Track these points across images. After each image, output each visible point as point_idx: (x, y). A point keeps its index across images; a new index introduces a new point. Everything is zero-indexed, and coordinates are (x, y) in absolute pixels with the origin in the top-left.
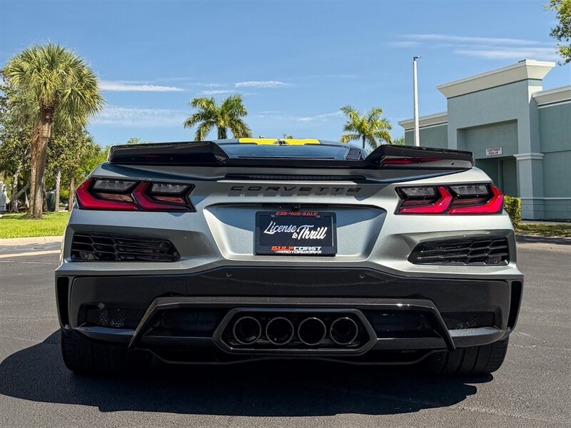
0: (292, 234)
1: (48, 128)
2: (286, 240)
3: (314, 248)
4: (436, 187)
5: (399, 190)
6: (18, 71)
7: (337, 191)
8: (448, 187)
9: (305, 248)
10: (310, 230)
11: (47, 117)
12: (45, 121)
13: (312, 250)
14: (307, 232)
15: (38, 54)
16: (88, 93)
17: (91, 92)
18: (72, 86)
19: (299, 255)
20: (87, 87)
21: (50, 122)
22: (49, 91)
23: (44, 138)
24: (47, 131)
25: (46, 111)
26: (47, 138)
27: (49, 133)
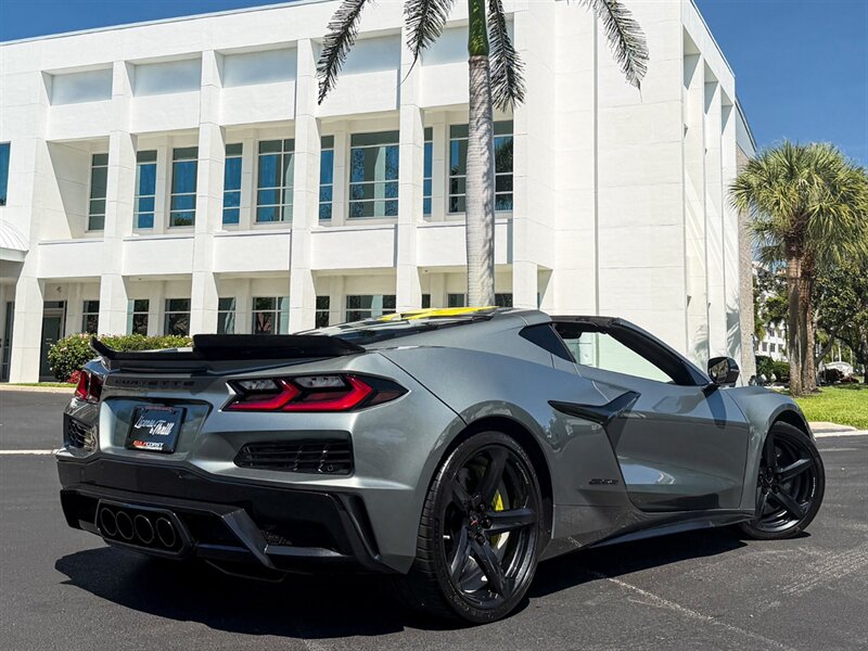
0: (150, 428)
1: (797, 264)
2: (144, 435)
3: (159, 444)
4: (276, 379)
6: (742, 188)
7: (175, 384)
8: (291, 379)
9: (153, 444)
10: (164, 424)
11: (794, 249)
12: (790, 255)
13: (157, 446)
14: (160, 428)
15: (772, 160)
16: (844, 208)
17: (851, 207)
18: (820, 200)
19: (148, 450)
20: (845, 199)
21: (799, 255)
22: (784, 211)
23: (792, 279)
24: (795, 268)
25: (789, 240)
26: (796, 279)
27: (800, 271)
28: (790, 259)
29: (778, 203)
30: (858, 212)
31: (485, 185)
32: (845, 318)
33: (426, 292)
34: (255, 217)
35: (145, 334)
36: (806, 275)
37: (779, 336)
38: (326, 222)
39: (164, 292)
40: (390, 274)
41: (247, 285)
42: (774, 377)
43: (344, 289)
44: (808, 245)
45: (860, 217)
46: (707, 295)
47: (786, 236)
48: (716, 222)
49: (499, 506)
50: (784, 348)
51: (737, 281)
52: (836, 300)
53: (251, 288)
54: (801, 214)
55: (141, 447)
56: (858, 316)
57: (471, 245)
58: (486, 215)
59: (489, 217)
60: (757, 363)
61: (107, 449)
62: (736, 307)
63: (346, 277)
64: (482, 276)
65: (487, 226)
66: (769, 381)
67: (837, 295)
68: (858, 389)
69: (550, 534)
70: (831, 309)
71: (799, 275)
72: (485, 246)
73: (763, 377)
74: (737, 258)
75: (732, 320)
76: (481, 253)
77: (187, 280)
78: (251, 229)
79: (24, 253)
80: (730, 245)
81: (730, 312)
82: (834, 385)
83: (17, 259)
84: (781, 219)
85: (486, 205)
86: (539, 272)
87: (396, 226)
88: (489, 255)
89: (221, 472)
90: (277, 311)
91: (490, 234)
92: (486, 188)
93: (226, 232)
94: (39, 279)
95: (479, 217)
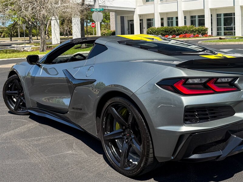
35: (163, 26)
43: (216, 12)
79: (135, 9)
83: (133, 10)
94: (138, 15)
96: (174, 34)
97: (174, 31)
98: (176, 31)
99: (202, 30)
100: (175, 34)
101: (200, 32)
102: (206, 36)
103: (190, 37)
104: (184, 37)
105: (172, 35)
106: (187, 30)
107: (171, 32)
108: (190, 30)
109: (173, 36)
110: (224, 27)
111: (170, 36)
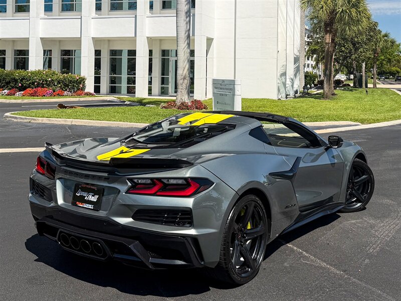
0: (85, 196)
1: (330, 36)
2: (82, 200)
3: (91, 206)
4: (152, 179)
5: (131, 180)
7: (100, 178)
8: (159, 179)
9: (88, 205)
10: (92, 196)
11: (328, 29)
12: (326, 32)
13: (90, 206)
14: (91, 197)
16: (354, 10)
17: (356, 9)
18: (342, 6)
19: (85, 208)
20: (354, 6)
21: (330, 32)
22: (325, 11)
23: (327, 43)
24: (328, 38)
25: (326, 25)
26: (329, 43)
27: (330, 39)
28: (326, 34)
29: (322, 7)
30: (360, 12)
31: (186, 3)
32: (347, 57)
33: (151, 49)
34: (61, 10)
36: (333, 40)
37: (312, 60)
38: (99, 12)
39: (13, 45)
40: (133, 40)
41: (58, 43)
42: (313, 85)
43: (109, 46)
44: (335, 27)
45: (360, 14)
46: (286, 50)
47: (325, 23)
48: (291, 14)
49: (249, 227)
50: (313, 66)
51: (299, 41)
52: (343, 49)
53: (60, 45)
54: (333, 12)
55: (82, 206)
56: (353, 57)
57: (179, 33)
58: (187, 18)
59: (188, 19)
60: (305, 78)
61: (62, 204)
62: (298, 54)
63: (109, 41)
64: (184, 49)
65: (187, 23)
66: (311, 88)
67: (344, 46)
68: (351, 90)
69: (270, 235)
70: (341, 53)
71: (330, 41)
72: (186, 33)
73: (309, 86)
74: (299, 30)
75: (296, 60)
76: (183, 37)
77: (26, 41)
78: (59, 16)
80: (297, 26)
81: (295, 56)
82: (339, 87)
84: (323, 15)
85: (186, 13)
86: (207, 39)
87: (136, 16)
88: (188, 38)
89: (126, 223)
90: (73, 57)
91: (188, 28)
92: (187, 4)
93: (46, 17)
95: (183, 19)
96: (13, 87)
97: (16, 81)
98: (19, 81)
99: (71, 81)
100: (16, 88)
101: (68, 86)
102: (79, 95)
103: (44, 95)
104: (33, 95)
105: (9, 89)
106: (40, 80)
107: (8, 83)
108: (46, 81)
109: (12, 91)
110: (128, 78)
111: (6, 91)
